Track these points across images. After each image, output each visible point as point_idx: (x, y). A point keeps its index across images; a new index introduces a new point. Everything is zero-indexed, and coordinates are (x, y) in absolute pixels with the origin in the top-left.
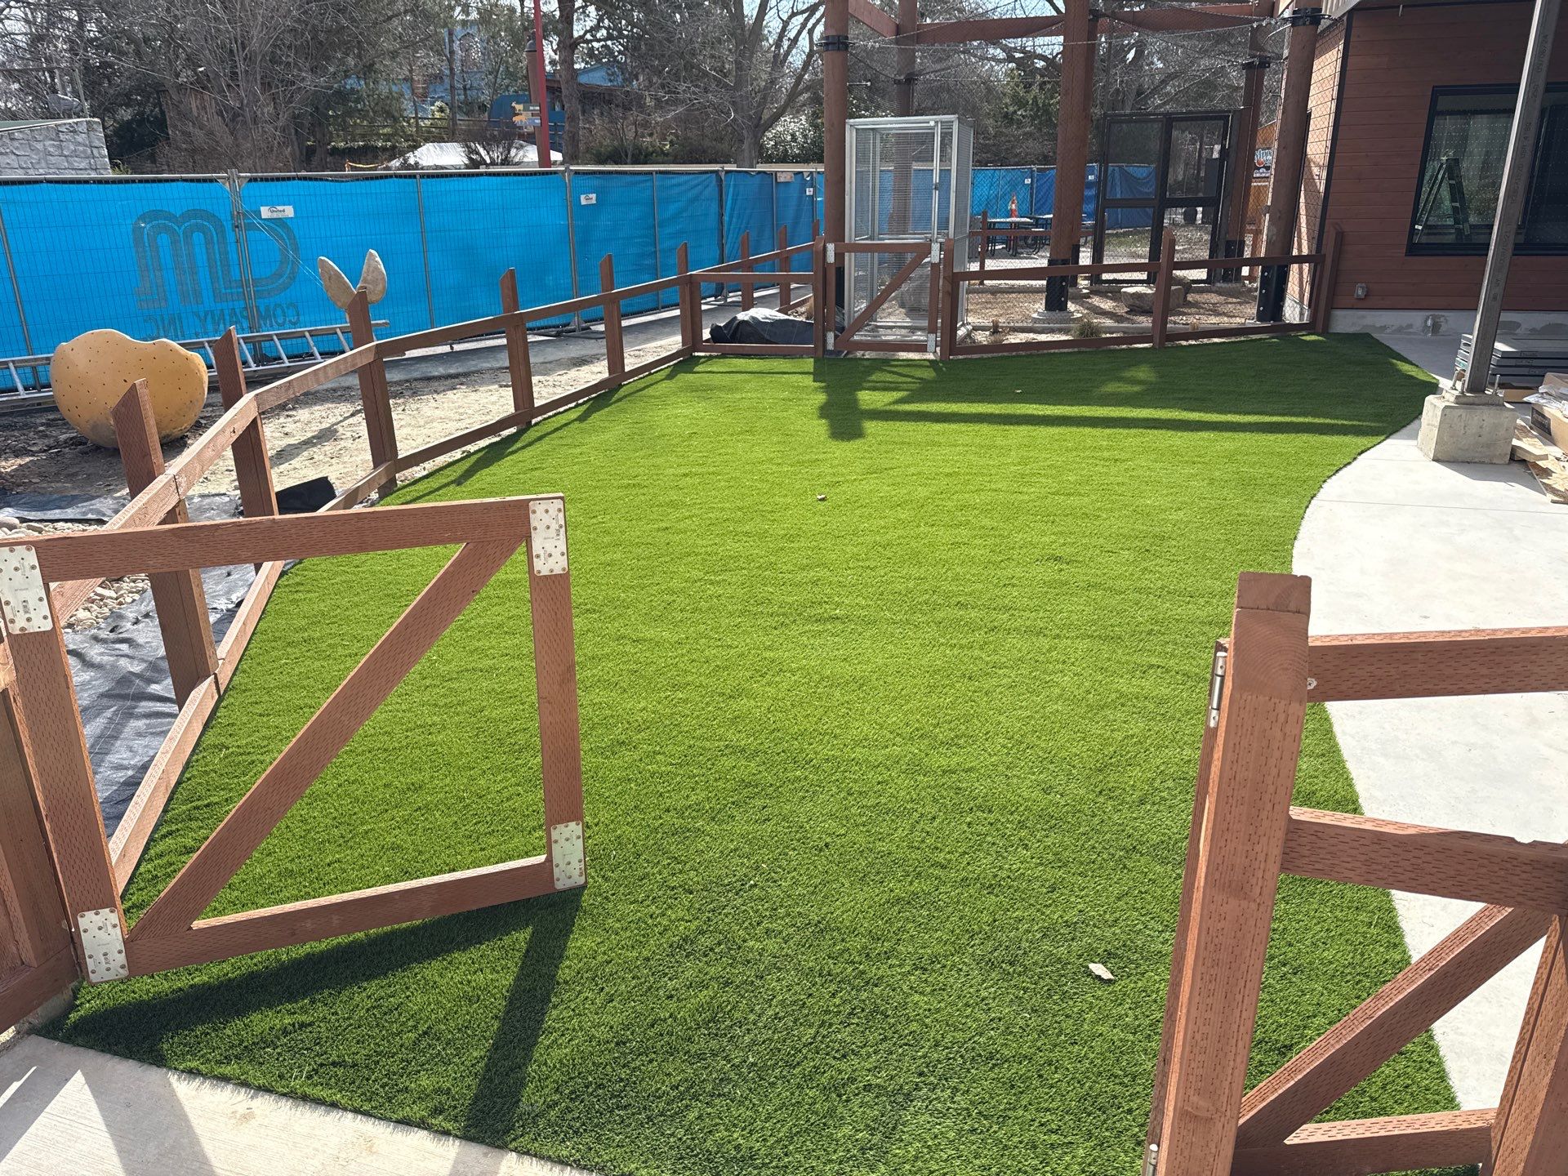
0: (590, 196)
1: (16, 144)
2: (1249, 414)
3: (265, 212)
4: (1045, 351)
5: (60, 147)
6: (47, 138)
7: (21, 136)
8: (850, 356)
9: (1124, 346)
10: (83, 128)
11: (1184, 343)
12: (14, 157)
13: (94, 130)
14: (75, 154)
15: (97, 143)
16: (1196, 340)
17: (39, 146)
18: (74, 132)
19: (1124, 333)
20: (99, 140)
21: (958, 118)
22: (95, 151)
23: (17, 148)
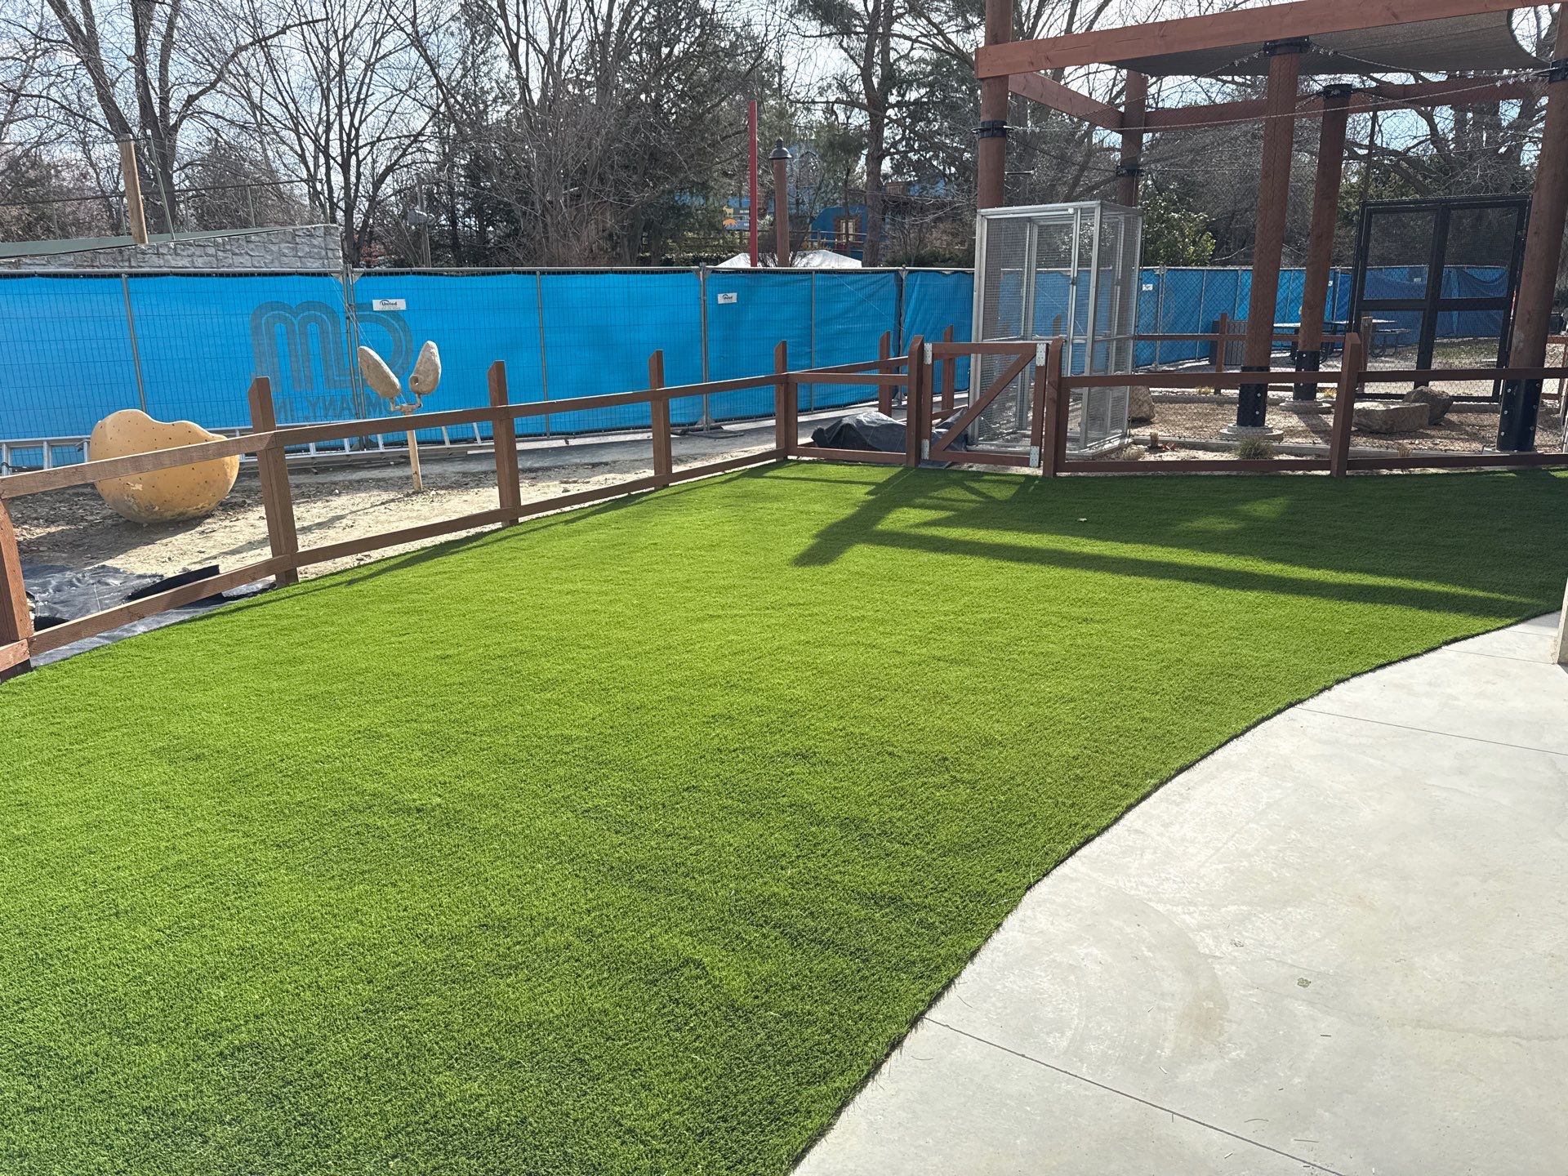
0: (730, 295)
1: (252, 246)
2: (1351, 570)
3: (377, 305)
4: (1194, 473)
5: (295, 249)
6: (282, 241)
7: (257, 239)
8: (954, 467)
9: (1300, 473)
10: (321, 232)
11: (1385, 472)
12: (247, 257)
13: (330, 234)
14: (309, 255)
15: (332, 246)
16: (1403, 469)
17: (275, 248)
18: (311, 236)
19: (1319, 456)
20: (335, 243)
21: (1102, 205)
22: (330, 254)
23: (252, 250)
